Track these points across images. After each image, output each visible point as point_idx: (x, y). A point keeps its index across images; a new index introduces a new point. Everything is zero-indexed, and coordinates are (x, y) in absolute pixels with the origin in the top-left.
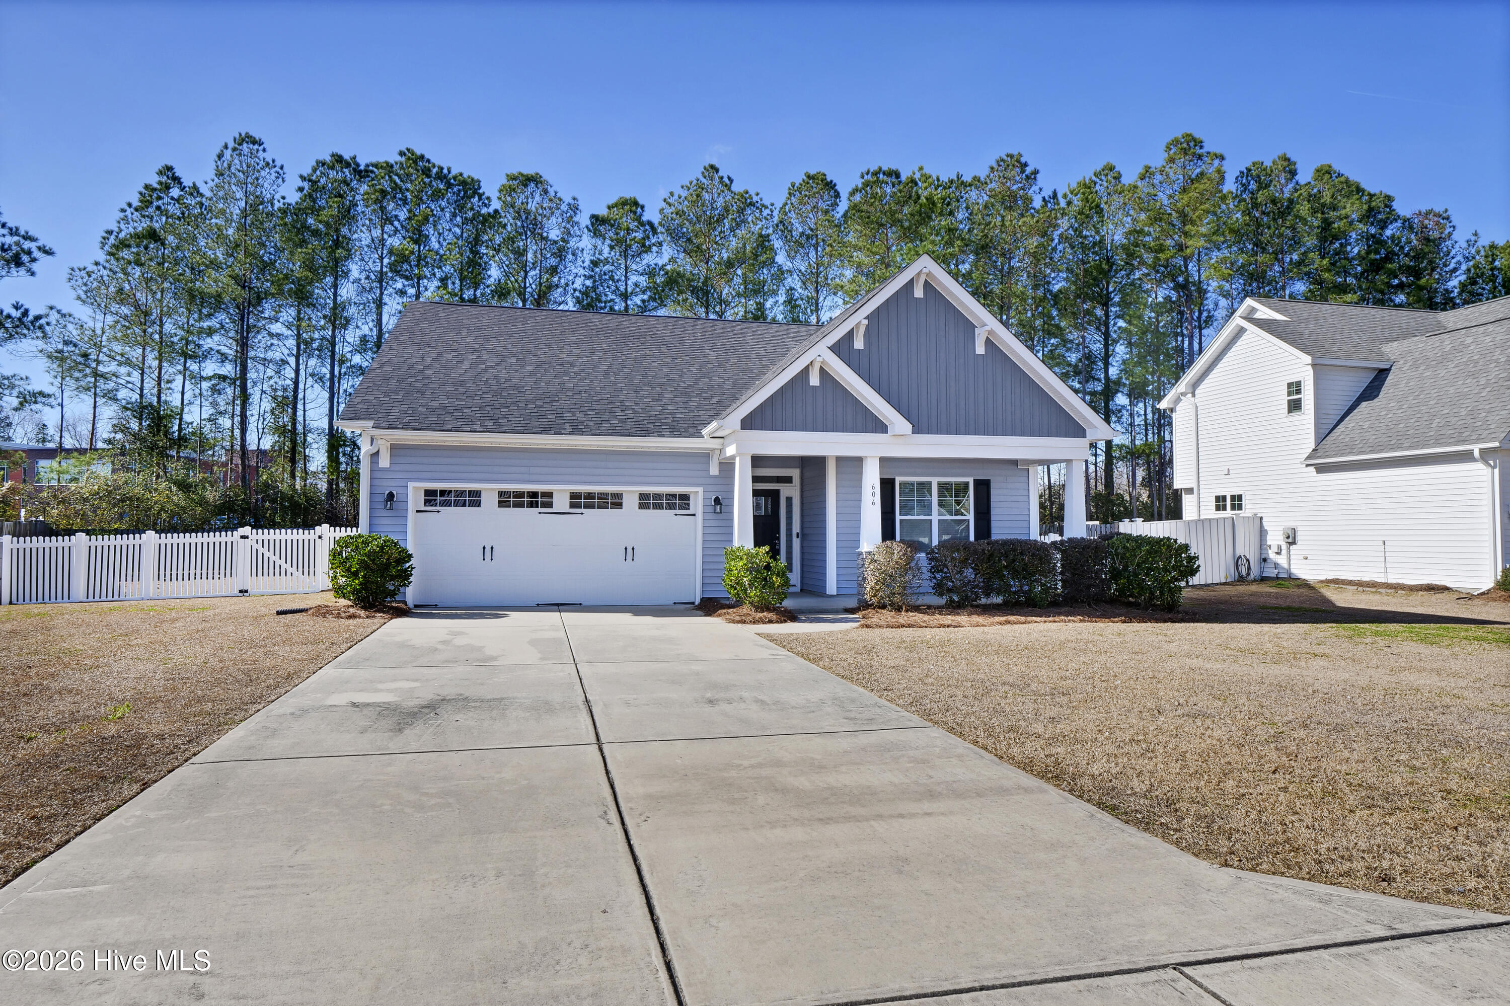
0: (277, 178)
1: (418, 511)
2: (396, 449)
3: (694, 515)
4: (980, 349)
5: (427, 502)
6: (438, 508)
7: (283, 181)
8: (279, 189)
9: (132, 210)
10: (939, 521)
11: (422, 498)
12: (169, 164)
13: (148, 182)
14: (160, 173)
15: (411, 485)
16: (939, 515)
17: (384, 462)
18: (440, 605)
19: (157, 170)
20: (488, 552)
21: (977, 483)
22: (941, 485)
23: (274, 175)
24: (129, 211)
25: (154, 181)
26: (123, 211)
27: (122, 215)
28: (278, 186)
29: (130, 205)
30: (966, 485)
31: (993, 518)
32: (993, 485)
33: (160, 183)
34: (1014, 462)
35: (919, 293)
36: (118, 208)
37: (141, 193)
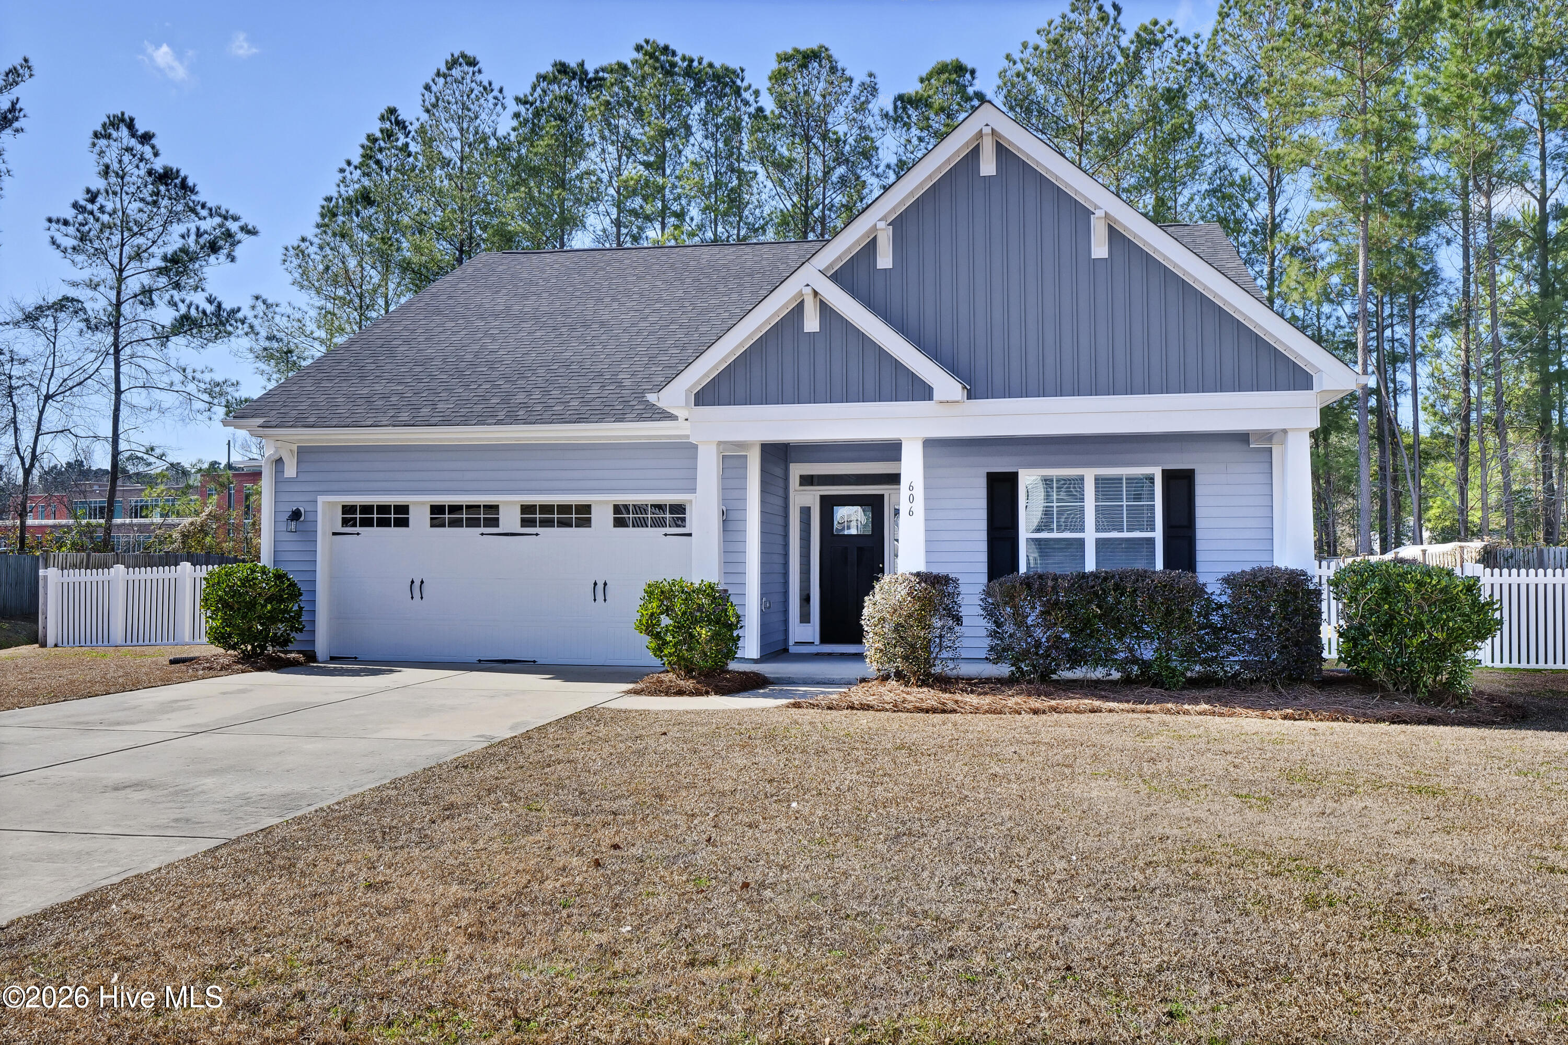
0: (496, 105)
1: (334, 534)
2: (304, 453)
3: (690, 535)
4: (1100, 250)
5: (345, 522)
6: (358, 529)
7: (504, 108)
8: (499, 119)
9: (352, 168)
10: (1098, 541)
11: (339, 516)
12: (392, 105)
13: (370, 132)
14: (382, 118)
15: (321, 499)
16: (1097, 530)
17: (290, 471)
18: (360, 657)
19: (379, 115)
20: (417, 588)
21: (1170, 476)
22: (1098, 480)
23: (492, 101)
24: (348, 169)
25: (375, 128)
26: (342, 171)
27: (340, 176)
28: (498, 115)
29: (349, 163)
30: (1151, 479)
31: (1200, 534)
32: (1199, 479)
33: (382, 131)
34: (1242, 438)
35: (988, 167)
36: (336, 168)
37: (363, 146)
